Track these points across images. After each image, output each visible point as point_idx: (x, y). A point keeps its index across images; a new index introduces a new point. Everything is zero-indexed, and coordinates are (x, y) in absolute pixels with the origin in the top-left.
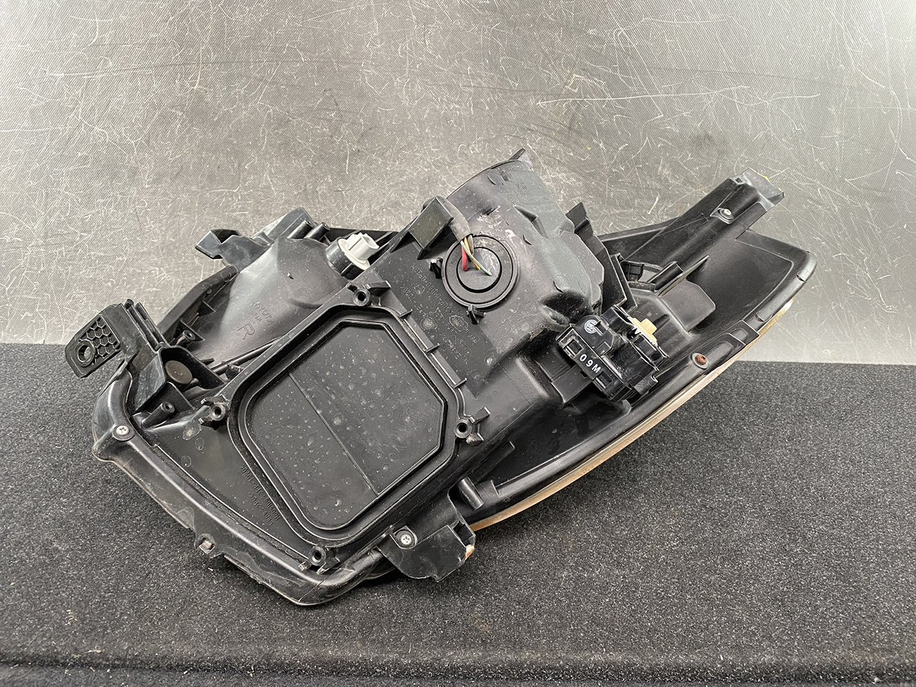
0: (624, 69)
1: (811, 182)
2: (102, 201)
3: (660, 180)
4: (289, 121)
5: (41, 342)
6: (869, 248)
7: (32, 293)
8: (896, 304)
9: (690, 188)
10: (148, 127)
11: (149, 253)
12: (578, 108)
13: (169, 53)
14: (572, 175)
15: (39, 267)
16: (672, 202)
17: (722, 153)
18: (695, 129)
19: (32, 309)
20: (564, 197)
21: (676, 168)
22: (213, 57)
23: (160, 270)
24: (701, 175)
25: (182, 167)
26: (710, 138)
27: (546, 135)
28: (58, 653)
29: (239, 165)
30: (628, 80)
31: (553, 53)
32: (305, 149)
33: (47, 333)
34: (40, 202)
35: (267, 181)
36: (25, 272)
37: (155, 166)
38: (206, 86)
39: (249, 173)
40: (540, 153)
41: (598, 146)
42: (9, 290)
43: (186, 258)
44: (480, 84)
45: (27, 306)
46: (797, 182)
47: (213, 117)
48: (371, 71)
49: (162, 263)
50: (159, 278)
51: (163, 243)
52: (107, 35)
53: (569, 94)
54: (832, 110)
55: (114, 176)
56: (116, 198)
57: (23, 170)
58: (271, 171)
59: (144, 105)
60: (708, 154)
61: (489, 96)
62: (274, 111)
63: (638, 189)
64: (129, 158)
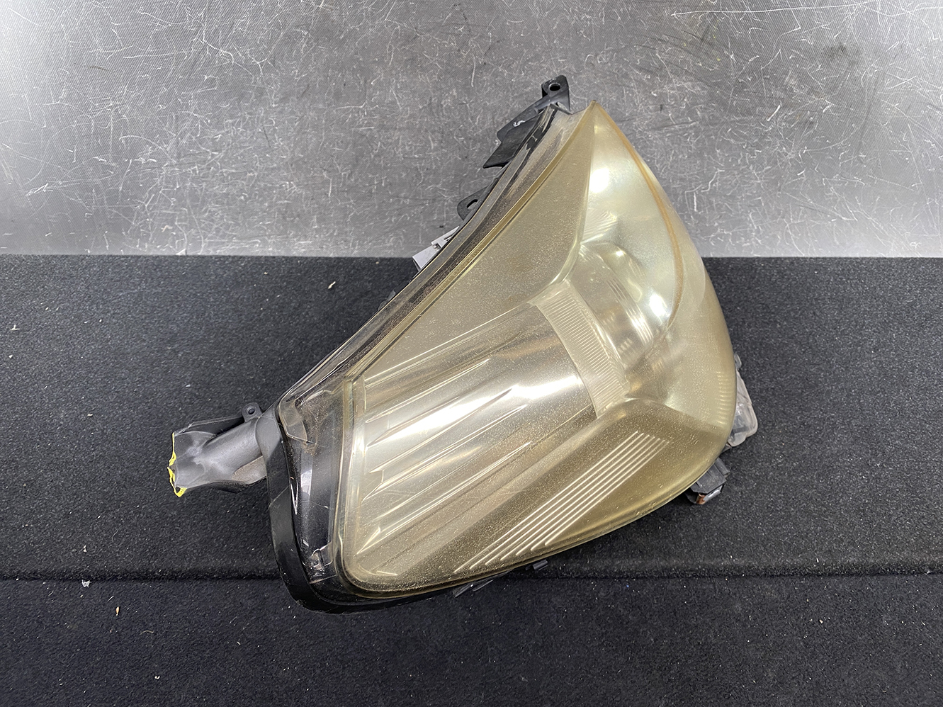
1: (935, 89)
2: (230, 121)
3: (786, 90)
4: (416, 36)
5: (181, 253)
7: (171, 208)
9: (814, 97)
10: (273, 48)
11: (279, 169)
12: (714, 21)
14: (698, 84)
15: (175, 185)
16: (793, 110)
17: (852, 63)
18: (831, 41)
19: (172, 223)
20: (687, 105)
21: (803, 79)
23: (290, 183)
24: (827, 85)
25: (308, 86)
26: (843, 49)
27: (676, 46)
29: (365, 82)
32: (431, 64)
33: (188, 244)
34: (171, 125)
35: (392, 96)
36: (162, 189)
37: (281, 86)
38: (332, 4)
39: (375, 89)
40: (668, 63)
41: (728, 57)
42: (148, 206)
43: (315, 172)
45: (167, 220)
46: (921, 89)
47: (339, 36)
49: (292, 177)
50: (290, 192)
51: (292, 159)
53: (707, 6)
55: (241, 96)
56: (245, 118)
57: (152, 95)
58: (396, 86)
59: (268, 26)
60: (838, 65)
61: (622, 6)
62: (401, 27)
63: (761, 98)
64: (255, 79)
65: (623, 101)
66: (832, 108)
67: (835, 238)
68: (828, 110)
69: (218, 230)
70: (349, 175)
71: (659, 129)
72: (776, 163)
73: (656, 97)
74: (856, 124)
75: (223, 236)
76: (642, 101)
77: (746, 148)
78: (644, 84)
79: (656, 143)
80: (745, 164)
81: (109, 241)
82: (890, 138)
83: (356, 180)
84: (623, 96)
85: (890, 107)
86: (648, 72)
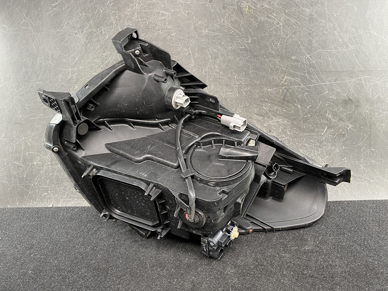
0: (309, 73)
3: (327, 120)
5: (51, 206)
7: (47, 185)
9: (342, 122)
12: (288, 91)
14: (285, 120)
15: (49, 174)
16: (333, 129)
17: (357, 106)
18: (344, 97)
19: (47, 192)
20: (282, 129)
21: (335, 114)
24: (347, 117)
26: (351, 100)
27: (272, 103)
30: (311, 78)
31: (275, 68)
33: (54, 202)
36: (43, 176)
40: (270, 111)
41: (297, 106)
42: (37, 184)
44: (241, 83)
45: (45, 190)
52: (74, 75)
53: (283, 85)
60: (350, 107)
61: (245, 88)
63: (317, 124)
66: (352, 127)
67: (369, 191)
68: (350, 128)
69: (68, 195)
72: (330, 155)
73: (266, 127)
74: (366, 134)
75: (70, 198)
77: (314, 148)
78: (260, 121)
80: (315, 155)
81: (18, 201)
85: (380, 125)
86: (261, 115)
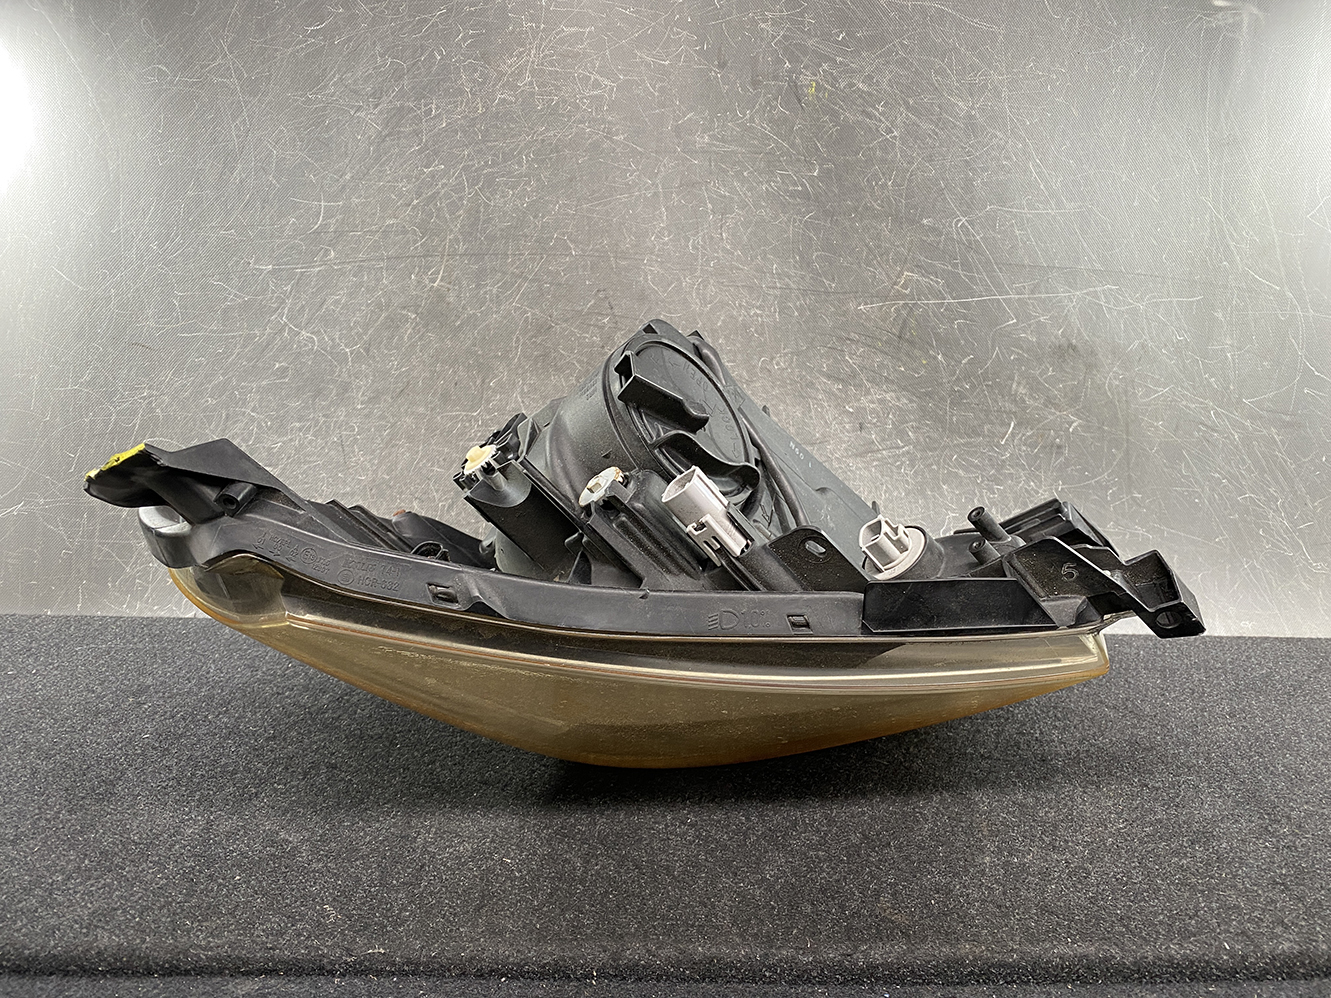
0: (966, 265)
1: (1202, 403)
2: (298, 425)
3: (1015, 400)
4: (551, 327)
6: (1282, 487)
8: (1325, 561)
9: (1053, 410)
10: (370, 332)
11: (352, 495)
12: (910, 313)
13: (408, 242)
14: (904, 395)
16: (1032, 429)
17: (1090, 367)
18: (1056, 337)
20: (893, 423)
21: (1034, 387)
22: (462, 248)
24: (1065, 396)
25: (408, 383)
26: (1074, 348)
27: (869, 346)
28: (323, 956)
29: (483, 382)
30: (971, 278)
31: (879, 247)
32: (568, 363)
34: (217, 426)
35: (516, 402)
37: (372, 381)
38: (450, 283)
39: (495, 392)
40: (863, 368)
41: (935, 358)
43: (402, 501)
44: (787, 285)
46: (1184, 403)
47: (455, 321)
48: (656, 269)
51: (374, 480)
52: (332, 221)
53: (900, 296)
54: (1219, 315)
55: (318, 393)
56: (317, 422)
57: (202, 384)
58: (523, 390)
59: (368, 305)
60: (1073, 368)
61: (799, 299)
62: (533, 314)
63: (987, 412)
64: (341, 371)
65: (811, 417)
66: (1079, 425)
68: (1076, 428)
70: (449, 507)
71: (861, 455)
73: (852, 413)
74: (1117, 449)
76: (835, 418)
77: (982, 482)
78: (835, 395)
79: (860, 475)
81: (84, 596)
82: (1166, 470)
83: (458, 515)
84: (810, 411)
85: (1152, 426)
86: (838, 380)
